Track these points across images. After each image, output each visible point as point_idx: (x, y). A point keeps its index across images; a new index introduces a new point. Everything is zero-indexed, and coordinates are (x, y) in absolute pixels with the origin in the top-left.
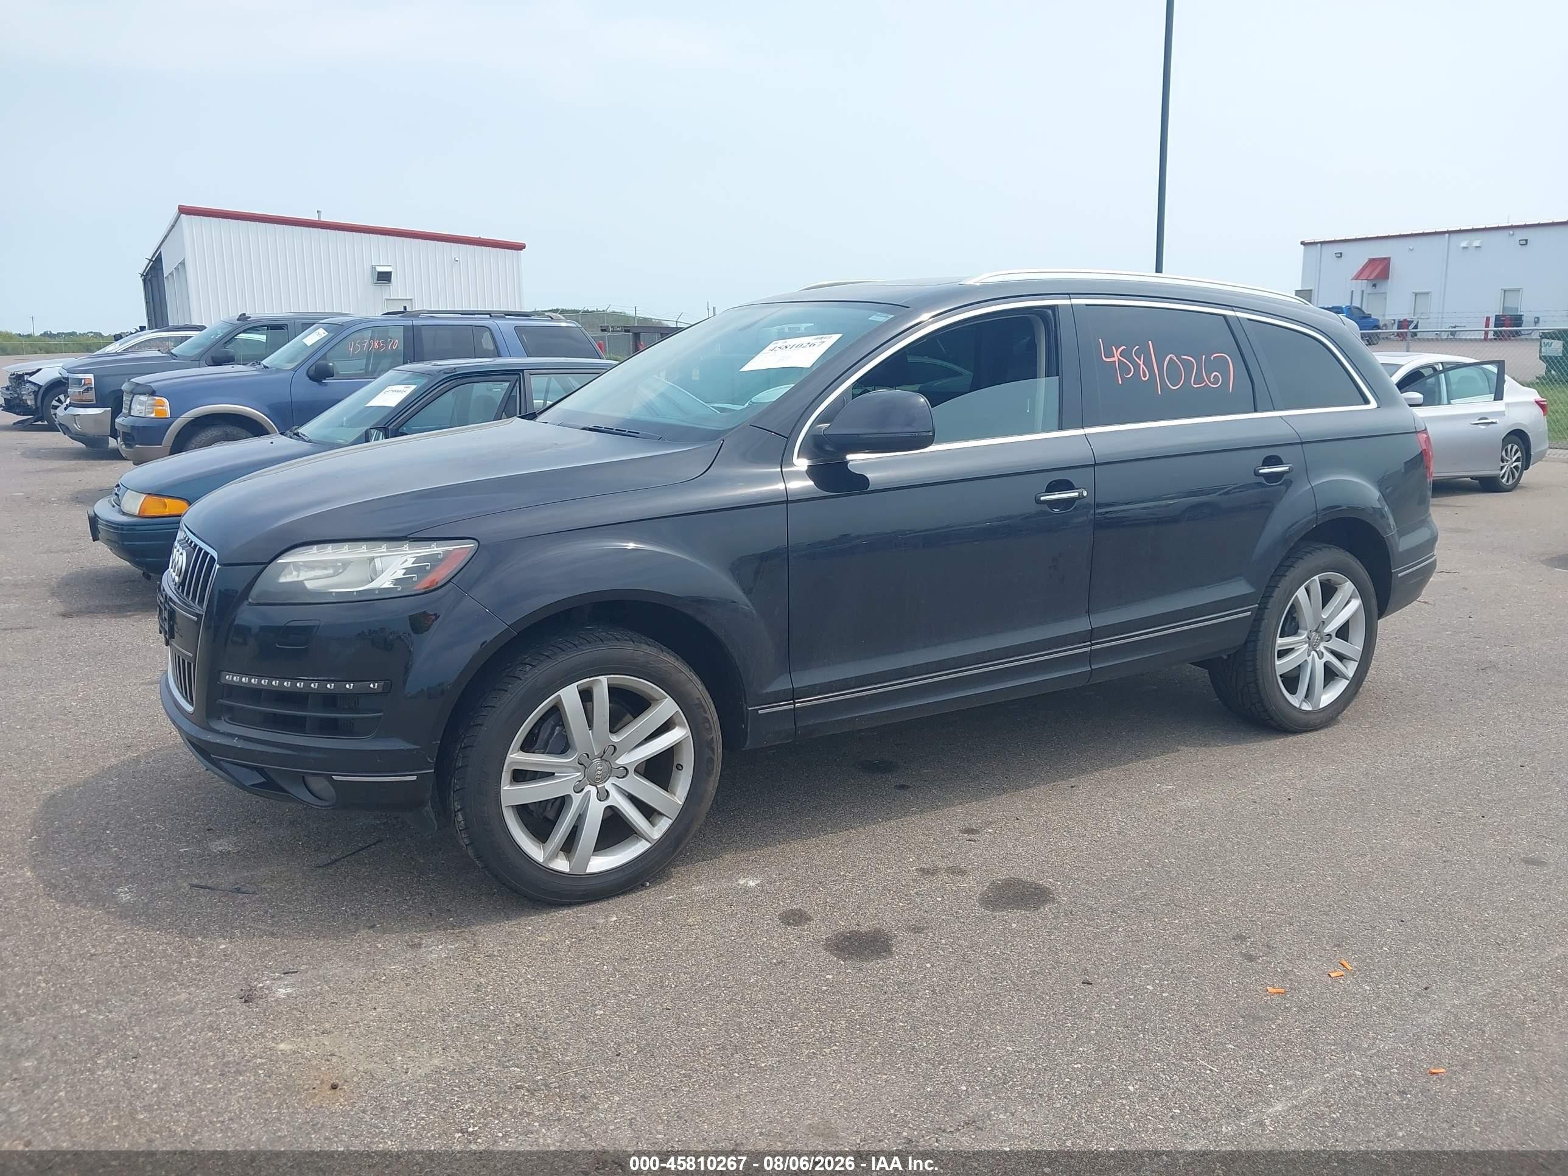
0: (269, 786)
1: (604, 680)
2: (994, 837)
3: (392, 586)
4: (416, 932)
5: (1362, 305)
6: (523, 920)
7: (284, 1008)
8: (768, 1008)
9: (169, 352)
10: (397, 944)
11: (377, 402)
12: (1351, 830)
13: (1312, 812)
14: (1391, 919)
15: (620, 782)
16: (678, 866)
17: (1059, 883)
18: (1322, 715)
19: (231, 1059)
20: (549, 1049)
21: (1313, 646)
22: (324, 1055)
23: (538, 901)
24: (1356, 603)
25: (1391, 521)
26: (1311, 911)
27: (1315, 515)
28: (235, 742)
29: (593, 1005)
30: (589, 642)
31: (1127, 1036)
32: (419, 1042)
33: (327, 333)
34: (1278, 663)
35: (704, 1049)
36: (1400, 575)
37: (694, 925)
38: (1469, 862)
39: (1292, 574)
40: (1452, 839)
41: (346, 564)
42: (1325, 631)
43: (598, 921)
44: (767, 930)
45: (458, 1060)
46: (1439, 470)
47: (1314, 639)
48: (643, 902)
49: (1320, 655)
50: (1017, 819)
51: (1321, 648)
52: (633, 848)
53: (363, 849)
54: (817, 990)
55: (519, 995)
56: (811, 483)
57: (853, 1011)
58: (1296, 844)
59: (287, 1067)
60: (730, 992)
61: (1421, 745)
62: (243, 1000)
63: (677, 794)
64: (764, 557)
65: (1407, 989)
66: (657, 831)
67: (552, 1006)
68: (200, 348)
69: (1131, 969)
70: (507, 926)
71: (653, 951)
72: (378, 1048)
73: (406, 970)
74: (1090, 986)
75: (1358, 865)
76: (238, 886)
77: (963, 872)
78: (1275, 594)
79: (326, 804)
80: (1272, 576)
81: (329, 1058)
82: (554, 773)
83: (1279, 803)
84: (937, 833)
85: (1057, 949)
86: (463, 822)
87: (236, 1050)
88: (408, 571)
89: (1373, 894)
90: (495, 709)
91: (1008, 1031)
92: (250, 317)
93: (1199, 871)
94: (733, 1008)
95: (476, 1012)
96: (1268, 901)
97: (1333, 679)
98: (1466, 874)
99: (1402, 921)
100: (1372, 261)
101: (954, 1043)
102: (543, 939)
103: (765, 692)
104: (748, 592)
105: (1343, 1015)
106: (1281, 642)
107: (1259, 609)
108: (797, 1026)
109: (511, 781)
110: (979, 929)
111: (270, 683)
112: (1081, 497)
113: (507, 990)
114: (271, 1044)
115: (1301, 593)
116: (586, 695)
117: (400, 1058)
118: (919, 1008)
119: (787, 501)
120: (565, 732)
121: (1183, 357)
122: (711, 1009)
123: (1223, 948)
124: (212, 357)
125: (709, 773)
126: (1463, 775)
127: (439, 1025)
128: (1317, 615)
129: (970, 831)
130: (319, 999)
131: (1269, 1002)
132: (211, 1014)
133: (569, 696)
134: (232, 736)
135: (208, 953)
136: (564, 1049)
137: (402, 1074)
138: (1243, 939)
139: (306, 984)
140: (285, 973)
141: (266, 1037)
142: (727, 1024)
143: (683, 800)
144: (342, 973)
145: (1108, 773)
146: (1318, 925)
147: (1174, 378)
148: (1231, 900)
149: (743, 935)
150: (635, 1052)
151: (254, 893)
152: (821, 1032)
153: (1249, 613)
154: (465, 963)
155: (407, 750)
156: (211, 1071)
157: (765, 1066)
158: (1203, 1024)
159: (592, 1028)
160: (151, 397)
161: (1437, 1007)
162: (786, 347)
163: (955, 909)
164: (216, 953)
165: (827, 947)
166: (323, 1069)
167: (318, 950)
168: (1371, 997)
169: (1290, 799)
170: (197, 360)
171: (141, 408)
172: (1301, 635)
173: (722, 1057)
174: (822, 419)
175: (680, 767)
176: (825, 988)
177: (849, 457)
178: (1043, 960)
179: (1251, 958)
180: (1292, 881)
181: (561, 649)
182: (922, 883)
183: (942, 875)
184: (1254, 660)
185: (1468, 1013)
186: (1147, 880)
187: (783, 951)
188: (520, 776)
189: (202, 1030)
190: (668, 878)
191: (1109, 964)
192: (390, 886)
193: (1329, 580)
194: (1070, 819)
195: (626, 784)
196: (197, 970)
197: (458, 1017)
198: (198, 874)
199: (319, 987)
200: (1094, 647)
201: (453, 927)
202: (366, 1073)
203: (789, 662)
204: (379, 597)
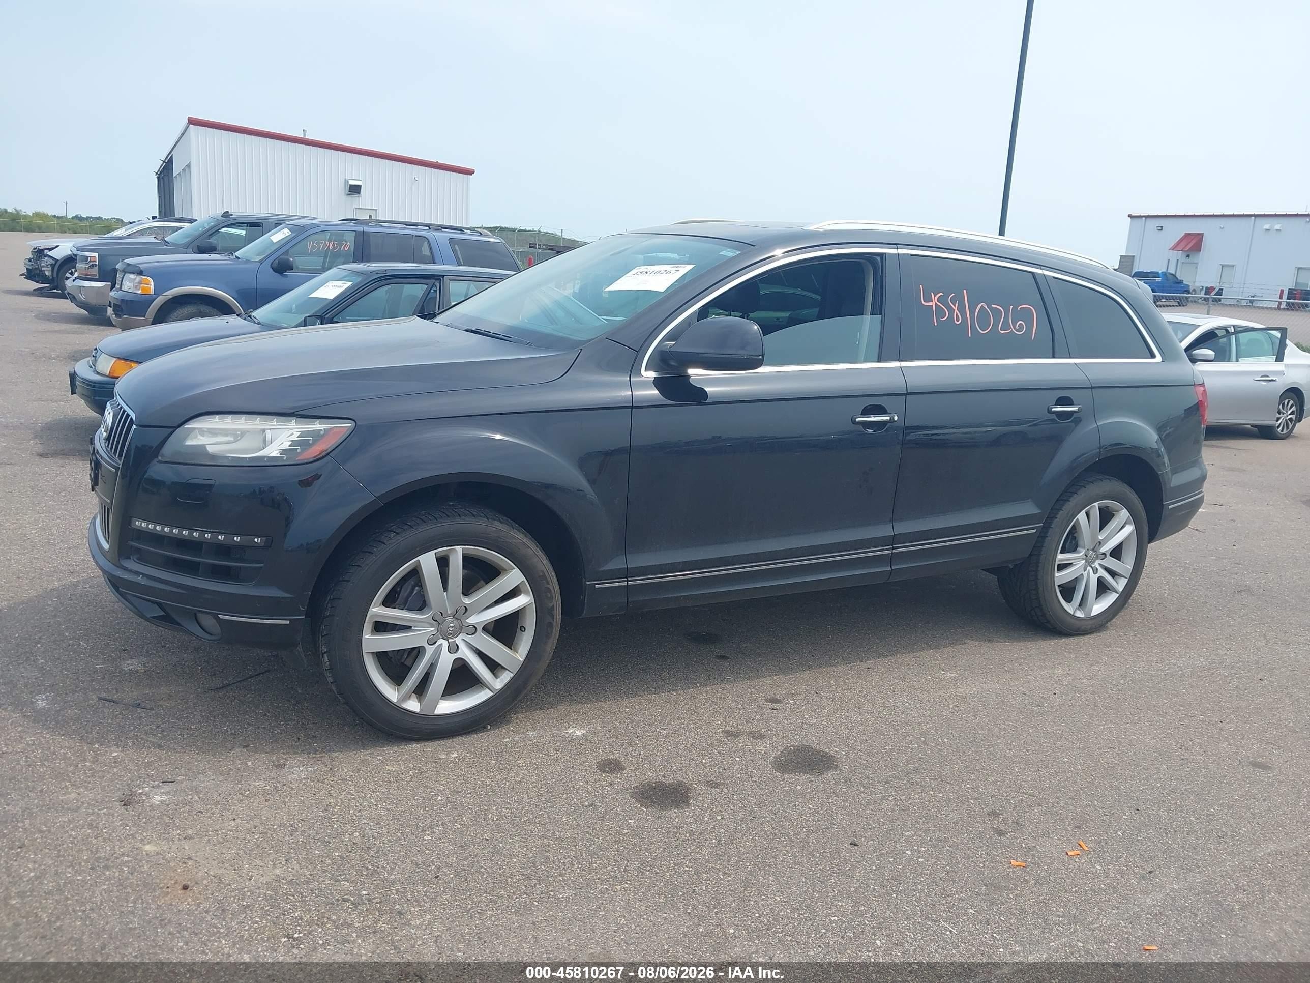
0: (167, 619)
1: (459, 550)
2: (794, 708)
3: (279, 455)
4: (283, 753)
5: (1176, 273)
6: (376, 751)
7: (156, 813)
8: (573, 845)
9: (163, 239)
10: (265, 764)
11: (317, 294)
12: (1104, 725)
13: (1073, 707)
14: (1128, 807)
15: (469, 639)
16: (518, 713)
17: (843, 753)
18: (1091, 622)
19: (103, 855)
20: (378, 868)
21: (1089, 563)
22: (182, 858)
23: (392, 735)
24: (1129, 529)
25: (1166, 460)
26: (1059, 795)
27: (1098, 450)
28: (139, 579)
29: (423, 831)
30: (448, 517)
31: (882, 895)
32: (266, 853)
33: (290, 233)
34: (1057, 575)
35: (512, 878)
36: (1170, 507)
37: (522, 766)
38: (1203, 761)
39: (1075, 500)
40: (1191, 740)
41: (243, 433)
42: (1101, 551)
43: (441, 757)
44: (585, 775)
45: (297, 871)
46: (1213, 417)
47: (1090, 557)
48: (482, 742)
49: (1095, 569)
50: (817, 693)
51: (1096, 565)
52: (477, 695)
53: (253, 677)
54: (619, 832)
55: (361, 816)
56: (656, 392)
57: (647, 854)
58: (1055, 734)
59: (149, 866)
60: (543, 828)
61: (1176, 654)
62: (123, 803)
63: (519, 651)
64: (608, 454)
65: (1133, 871)
66: (499, 683)
67: (388, 829)
68: (188, 238)
69: (895, 835)
70: (363, 754)
71: (483, 787)
72: (230, 856)
73: (268, 787)
74: (856, 847)
75: (1106, 757)
76: (140, 701)
77: (762, 736)
78: (1058, 516)
79: (213, 638)
80: (1058, 500)
81: (186, 861)
82: (411, 627)
83: (1045, 696)
84: (746, 700)
85: (833, 812)
86: (328, 663)
87: (108, 848)
88: (294, 443)
89: (1116, 783)
90: (360, 568)
91: (779, 883)
92: (232, 215)
93: (966, 752)
94: (543, 843)
95: (321, 829)
96: (1023, 783)
97: (1105, 592)
98: (1199, 772)
99: (1138, 810)
100: (1187, 235)
101: (730, 889)
102: (390, 768)
103: (602, 569)
104: (592, 482)
105: (1074, 890)
106: (1061, 557)
107: (1043, 527)
108: (596, 863)
109: (372, 631)
110: (768, 789)
111: (171, 531)
112: (892, 421)
113: (351, 812)
114: (139, 845)
115: (1082, 517)
116: (443, 563)
117: (247, 866)
118: (704, 856)
119: (633, 407)
120: (423, 592)
121: (993, 306)
122: (524, 842)
123: (978, 822)
124: (198, 246)
125: (548, 636)
126: (1209, 683)
127: (287, 838)
128: (1094, 537)
129: (774, 701)
130: (188, 807)
131: (1011, 873)
132: (93, 813)
133: (428, 561)
134: (137, 573)
135: (101, 759)
136: (391, 868)
137: (247, 880)
138: (996, 815)
139: (180, 792)
140: (163, 782)
141: (136, 838)
142: (535, 857)
143: (524, 657)
144: (212, 786)
145: (901, 658)
146: (1063, 807)
147: (984, 324)
148: (991, 779)
149: (563, 779)
150: (452, 876)
151: (151, 709)
152: (616, 870)
153: (1034, 531)
154: (320, 784)
155: (283, 598)
156: (83, 864)
157: (563, 897)
158: (950, 889)
159: (418, 851)
160: (139, 277)
161: (1157, 890)
162: (647, 273)
163: (750, 769)
164: (108, 760)
165: (634, 795)
166: (179, 870)
167: (196, 763)
168: (1101, 876)
169: (1055, 694)
170: (185, 248)
171: (130, 284)
172: (1079, 552)
173: (526, 886)
174: (669, 337)
175: (523, 629)
176: (625, 831)
177: (691, 371)
178: (819, 821)
179: (1001, 833)
180: (1047, 767)
181: (422, 520)
182: (726, 744)
183: (744, 738)
184: (1037, 571)
185: (1184, 897)
186: (920, 756)
187: (595, 795)
188: (381, 627)
189: (83, 827)
190: (508, 723)
191: (876, 829)
192: (269, 712)
193: (1107, 507)
194: (862, 697)
195: (475, 640)
196: (89, 773)
197: (305, 833)
198: (107, 689)
199: (190, 797)
200: (894, 551)
201: (316, 752)
202: (215, 877)
203: (625, 545)
204: (268, 464)
